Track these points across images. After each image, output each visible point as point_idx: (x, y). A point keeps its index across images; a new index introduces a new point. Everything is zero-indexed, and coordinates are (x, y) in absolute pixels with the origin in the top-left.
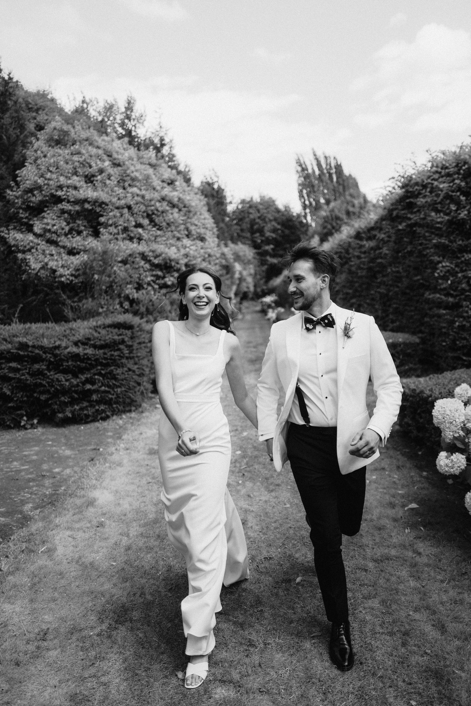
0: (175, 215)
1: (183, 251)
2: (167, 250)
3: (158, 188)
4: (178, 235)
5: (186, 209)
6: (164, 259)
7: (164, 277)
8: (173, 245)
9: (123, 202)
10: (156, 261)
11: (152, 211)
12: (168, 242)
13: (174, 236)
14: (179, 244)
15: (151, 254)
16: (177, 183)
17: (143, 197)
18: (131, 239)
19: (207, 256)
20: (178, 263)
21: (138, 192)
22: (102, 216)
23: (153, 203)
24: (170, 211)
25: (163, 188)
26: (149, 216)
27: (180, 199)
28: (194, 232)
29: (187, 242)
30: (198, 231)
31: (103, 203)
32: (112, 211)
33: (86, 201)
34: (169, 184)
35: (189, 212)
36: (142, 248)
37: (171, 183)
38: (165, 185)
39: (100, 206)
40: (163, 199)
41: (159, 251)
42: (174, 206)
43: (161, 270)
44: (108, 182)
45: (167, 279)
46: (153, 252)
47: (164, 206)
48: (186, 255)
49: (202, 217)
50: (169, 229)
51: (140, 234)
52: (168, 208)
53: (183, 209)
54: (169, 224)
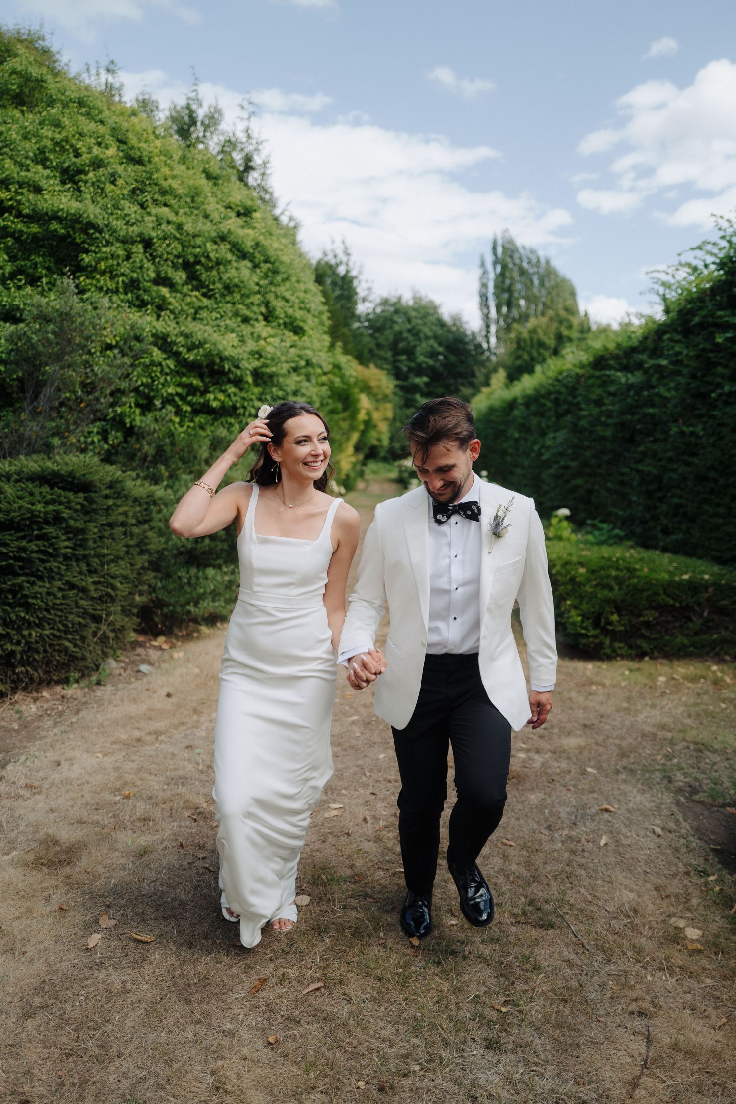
0: (243, 273)
1: (251, 345)
2: (216, 337)
3: (216, 216)
4: (245, 311)
5: (269, 265)
6: (208, 354)
7: (205, 392)
8: (233, 331)
9: (135, 230)
10: (191, 357)
11: (196, 256)
12: (222, 324)
13: (236, 314)
14: (246, 329)
15: (180, 339)
17: (179, 227)
18: (142, 305)
19: (303, 363)
20: (238, 367)
21: (172, 217)
22: (87, 252)
23: (198, 241)
24: (235, 264)
25: (225, 218)
26: (187, 266)
27: (257, 244)
28: (279, 312)
29: (261, 328)
30: (290, 311)
31: (91, 225)
32: (108, 243)
33: (55, 216)
34: (239, 214)
35: (276, 272)
36: (165, 325)
38: (231, 214)
39: (84, 231)
40: (223, 238)
41: (199, 336)
42: (243, 255)
43: (201, 377)
44: (109, 187)
45: (211, 396)
46: (187, 336)
47: (223, 251)
48: (258, 354)
49: (302, 287)
50: (228, 298)
51: (164, 299)
52: (229, 256)
53: (262, 265)
54: (228, 288)
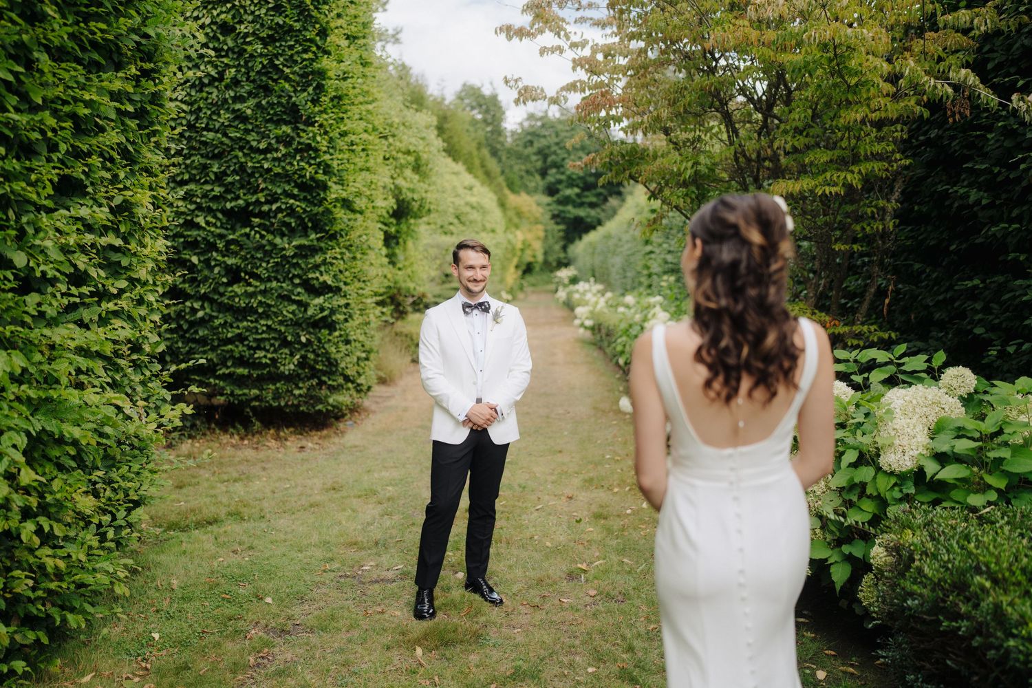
0: (475, 216)
11: (460, 213)
16: (475, 190)
18: (446, 233)
23: (460, 207)
26: (457, 217)
27: (478, 203)
37: (471, 188)
38: (466, 191)
40: (467, 204)
42: (473, 208)
47: (468, 209)
54: (471, 222)
